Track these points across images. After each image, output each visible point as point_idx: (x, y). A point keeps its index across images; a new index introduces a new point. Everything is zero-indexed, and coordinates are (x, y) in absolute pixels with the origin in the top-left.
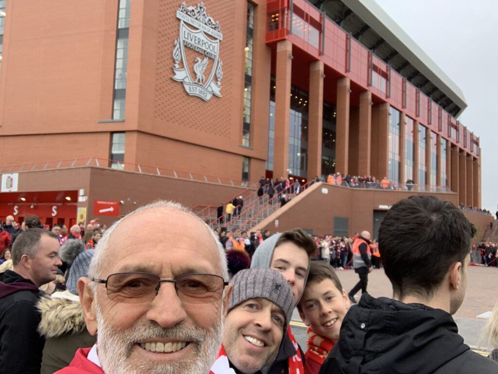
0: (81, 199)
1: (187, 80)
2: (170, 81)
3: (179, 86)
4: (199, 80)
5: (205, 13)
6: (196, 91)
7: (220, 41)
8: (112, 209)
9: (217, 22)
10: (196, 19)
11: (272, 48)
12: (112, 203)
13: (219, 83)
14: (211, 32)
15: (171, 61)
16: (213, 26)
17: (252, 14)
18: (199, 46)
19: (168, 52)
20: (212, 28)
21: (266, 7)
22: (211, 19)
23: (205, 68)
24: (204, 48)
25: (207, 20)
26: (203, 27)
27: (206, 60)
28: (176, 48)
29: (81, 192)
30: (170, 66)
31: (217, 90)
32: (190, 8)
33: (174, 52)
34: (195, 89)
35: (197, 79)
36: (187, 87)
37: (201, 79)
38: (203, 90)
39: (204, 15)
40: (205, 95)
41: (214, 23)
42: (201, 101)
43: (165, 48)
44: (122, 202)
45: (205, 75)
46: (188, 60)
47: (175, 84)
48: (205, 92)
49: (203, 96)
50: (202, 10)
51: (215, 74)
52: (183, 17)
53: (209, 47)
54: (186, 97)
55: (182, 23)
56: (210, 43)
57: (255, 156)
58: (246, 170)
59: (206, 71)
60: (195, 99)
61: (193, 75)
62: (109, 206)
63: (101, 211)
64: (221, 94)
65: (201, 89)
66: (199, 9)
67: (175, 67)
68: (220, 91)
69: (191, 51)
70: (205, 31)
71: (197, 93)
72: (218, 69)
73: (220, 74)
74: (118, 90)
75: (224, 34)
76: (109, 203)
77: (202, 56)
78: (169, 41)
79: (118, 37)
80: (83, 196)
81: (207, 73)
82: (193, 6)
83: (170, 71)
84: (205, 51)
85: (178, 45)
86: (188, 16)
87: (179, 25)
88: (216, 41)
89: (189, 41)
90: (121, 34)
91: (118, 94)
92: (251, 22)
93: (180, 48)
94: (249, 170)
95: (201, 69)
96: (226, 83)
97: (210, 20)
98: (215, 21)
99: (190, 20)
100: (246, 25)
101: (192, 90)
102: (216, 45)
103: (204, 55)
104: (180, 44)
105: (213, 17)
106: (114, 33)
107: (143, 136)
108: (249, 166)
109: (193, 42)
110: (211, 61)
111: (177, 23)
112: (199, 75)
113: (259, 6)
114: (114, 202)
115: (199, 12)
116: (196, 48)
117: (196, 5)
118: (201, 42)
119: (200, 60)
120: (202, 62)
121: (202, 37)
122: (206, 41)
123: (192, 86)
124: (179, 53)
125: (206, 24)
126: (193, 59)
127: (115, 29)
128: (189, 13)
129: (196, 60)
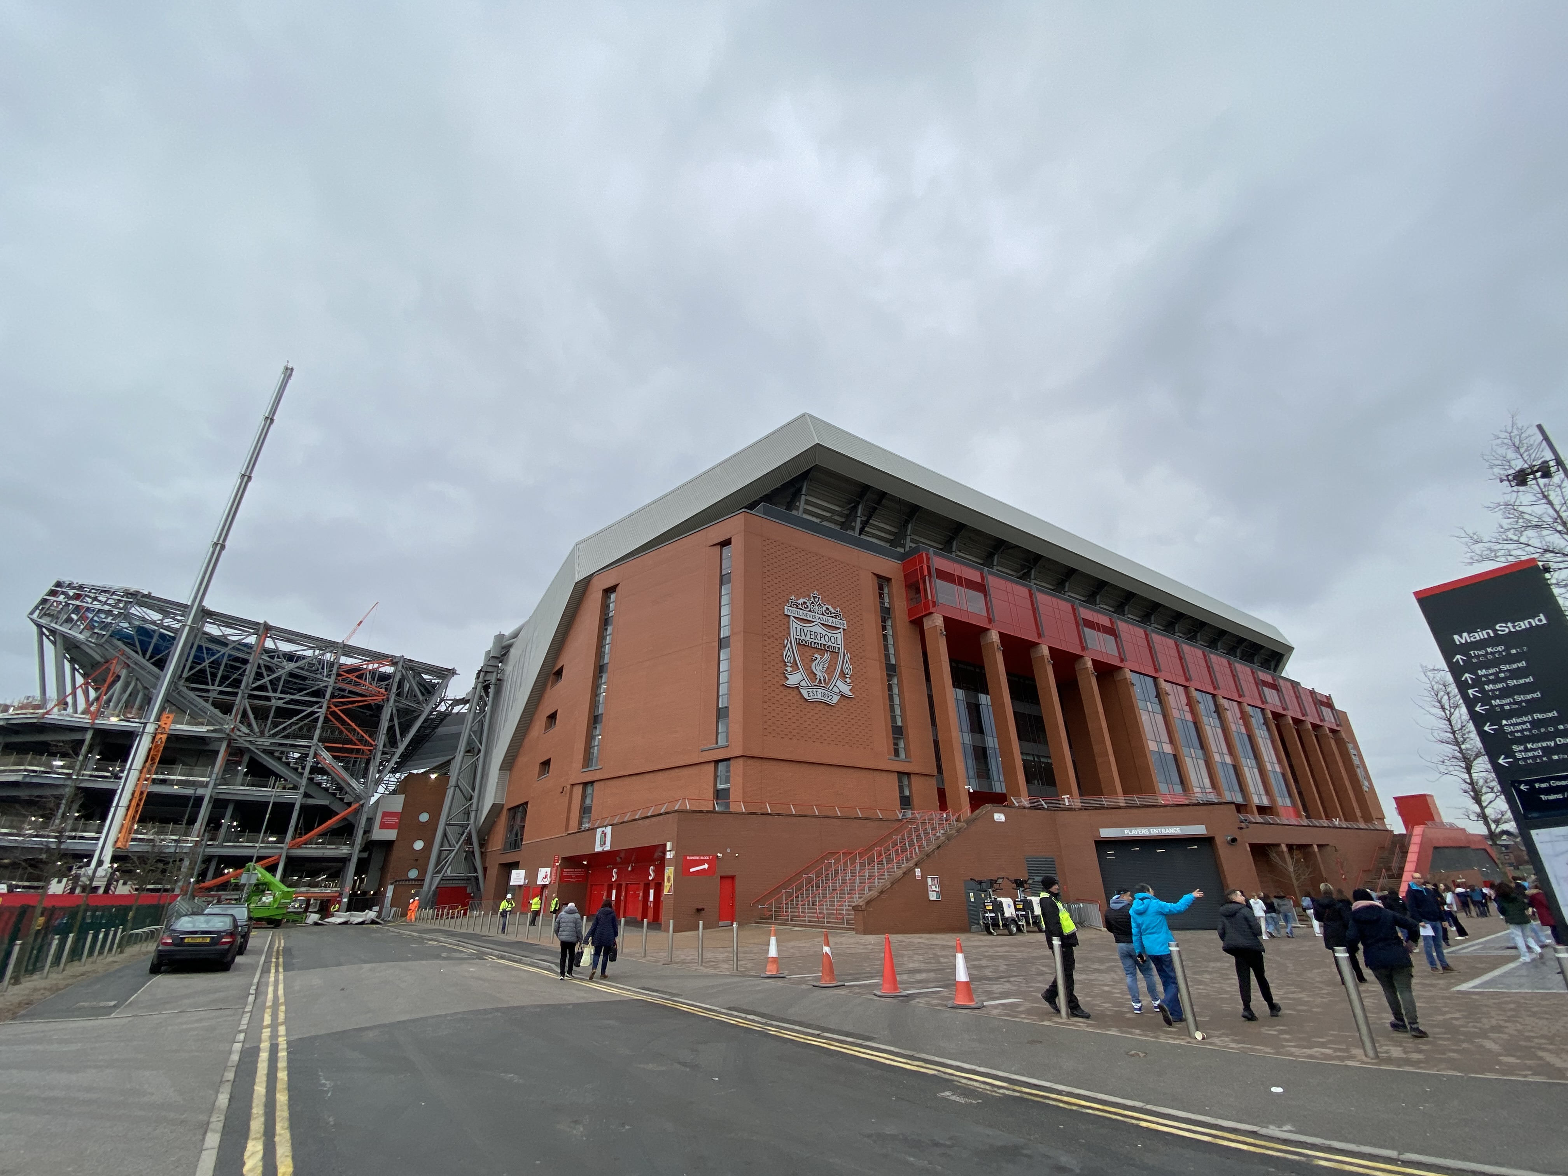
0: (669, 855)
1: (803, 684)
2: (782, 689)
3: (796, 691)
4: (820, 680)
5: (820, 602)
6: (819, 695)
7: (844, 629)
8: (706, 866)
9: (838, 609)
10: (810, 611)
11: (917, 623)
12: (706, 858)
13: (848, 680)
14: (831, 621)
15: (782, 664)
16: (833, 615)
17: (886, 590)
18: (817, 641)
19: (777, 655)
20: (832, 617)
21: (903, 579)
22: (829, 607)
23: (826, 665)
24: (823, 642)
25: (824, 608)
26: (818, 618)
27: (827, 656)
28: (787, 648)
29: (669, 846)
30: (781, 671)
31: (846, 689)
32: (801, 601)
33: (785, 654)
34: (815, 693)
35: (818, 680)
36: (804, 693)
37: (822, 679)
38: (827, 692)
39: (819, 604)
40: (830, 697)
41: (833, 611)
42: (826, 707)
43: (773, 651)
44: (719, 855)
45: (828, 674)
46: (802, 660)
47: (789, 690)
48: (830, 694)
49: (828, 700)
50: (817, 600)
51: (842, 670)
52: (792, 612)
53: (830, 639)
54: (805, 705)
55: (792, 618)
56: (830, 635)
57: (917, 771)
58: (907, 793)
59: (828, 668)
60: (817, 704)
61: (812, 675)
62: (702, 863)
63: (692, 870)
64: (853, 693)
65: (823, 691)
66: (812, 600)
67: (786, 670)
68: (850, 690)
69: (807, 649)
70: (822, 622)
71: (819, 696)
72: (845, 664)
73: (848, 668)
74: (722, 708)
75: (848, 622)
76: (702, 858)
77: (821, 652)
78: (777, 643)
79: (720, 647)
80: (670, 851)
81: (830, 670)
82: (804, 597)
83: (782, 676)
84: (825, 645)
85: (789, 645)
86: (799, 610)
87: (789, 623)
88: (839, 631)
89: (803, 637)
90: (722, 643)
91: (721, 714)
92: (887, 599)
93: (792, 647)
94: (910, 792)
95: (821, 667)
96: (857, 679)
97: (827, 609)
98: (835, 608)
99: (801, 614)
100: (878, 605)
101: (811, 694)
102: (840, 636)
103: (823, 649)
104: (791, 643)
105: (832, 605)
106: (716, 644)
107: (751, 762)
108: (910, 785)
109: (808, 638)
110: (835, 655)
111: (787, 620)
112: (819, 675)
113: (893, 580)
114: (709, 856)
115: (813, 603)
116: (813, 644)
117: (809, 596)
118: (818, 637)
119: (819, 657)
120: (821, 658)
121: (819, 630)
122: (824, 633)
123: (811, 690)
124: (790, 653)
125: (823, 614)
126: (810, 658)
127: (717, 639)
128: (800, 607)
129: (814, 658)
